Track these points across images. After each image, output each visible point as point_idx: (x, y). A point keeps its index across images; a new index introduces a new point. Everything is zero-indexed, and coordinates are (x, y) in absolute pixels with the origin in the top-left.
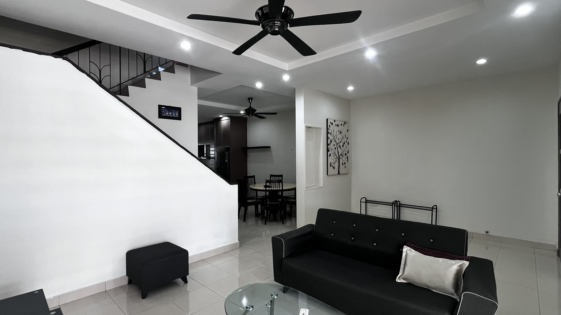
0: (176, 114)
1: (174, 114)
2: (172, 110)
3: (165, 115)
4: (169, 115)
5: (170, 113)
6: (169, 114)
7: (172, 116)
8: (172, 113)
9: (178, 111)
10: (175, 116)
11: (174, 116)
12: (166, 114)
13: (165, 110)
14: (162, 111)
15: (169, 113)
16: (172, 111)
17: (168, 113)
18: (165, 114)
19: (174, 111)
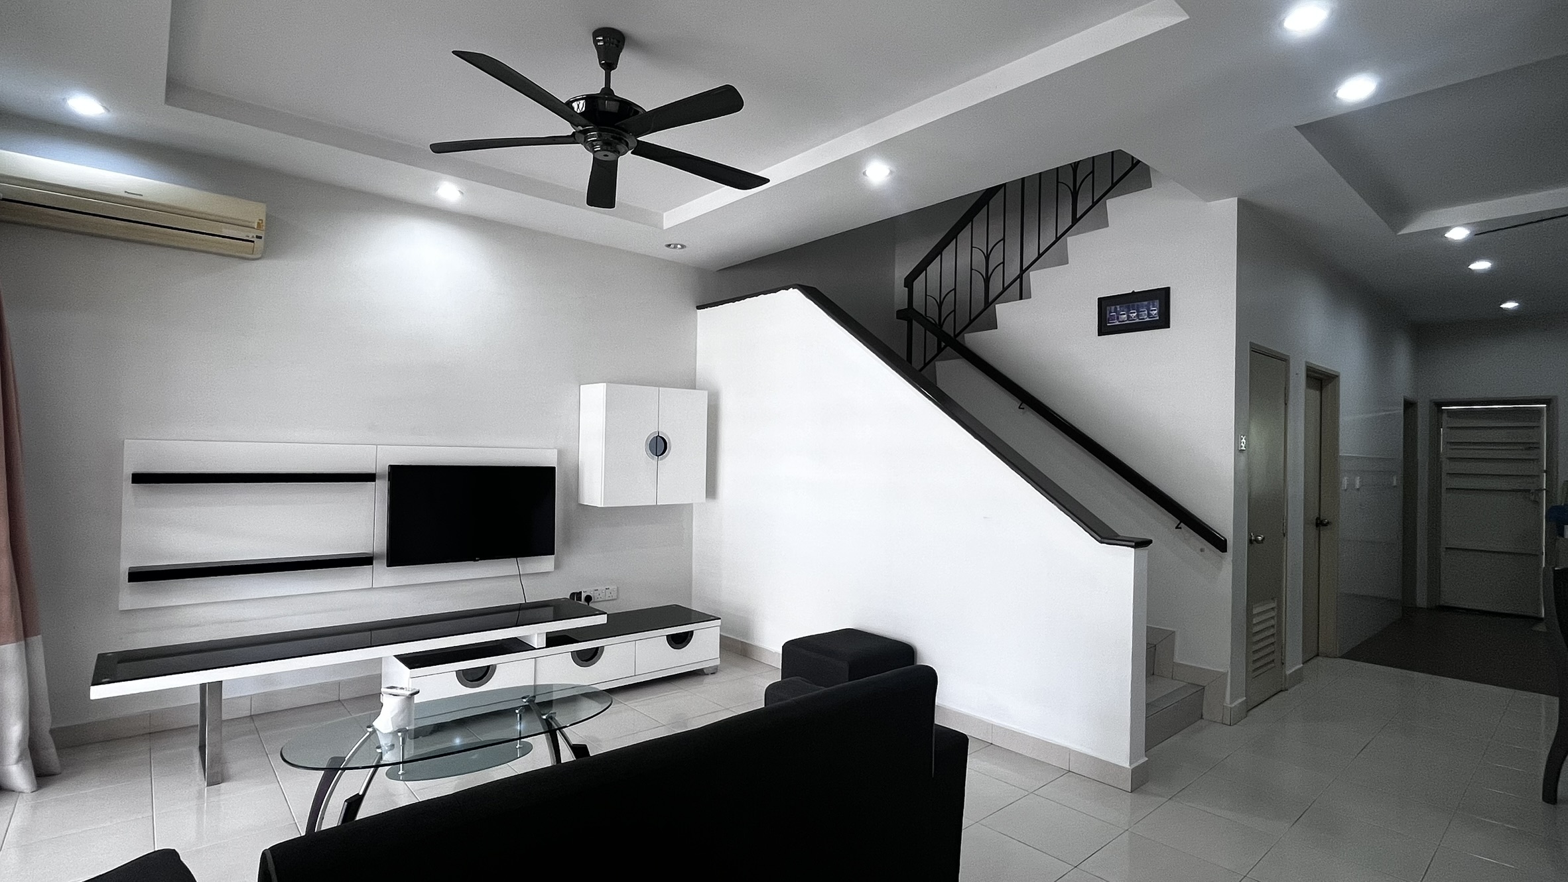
0: (1151, 312)
1: (1146, 312)
2: (1139, 303)
3: (1118, 323)
4: (1128, 320)
5: (1132, 313)
6: (1128, 316)
7: (1138, 320)
8: (1138, 311)
9: (1157, 303)
10: (1148, 319)
11: (1144, 319)
12: (1120, 320)
13: (1118, 309)
14: (1108, 312)
15: (1128, 312)
16: (1138, 305)
17: (1125, 316)
18: (1118, 318)
19: (1146, 303)
